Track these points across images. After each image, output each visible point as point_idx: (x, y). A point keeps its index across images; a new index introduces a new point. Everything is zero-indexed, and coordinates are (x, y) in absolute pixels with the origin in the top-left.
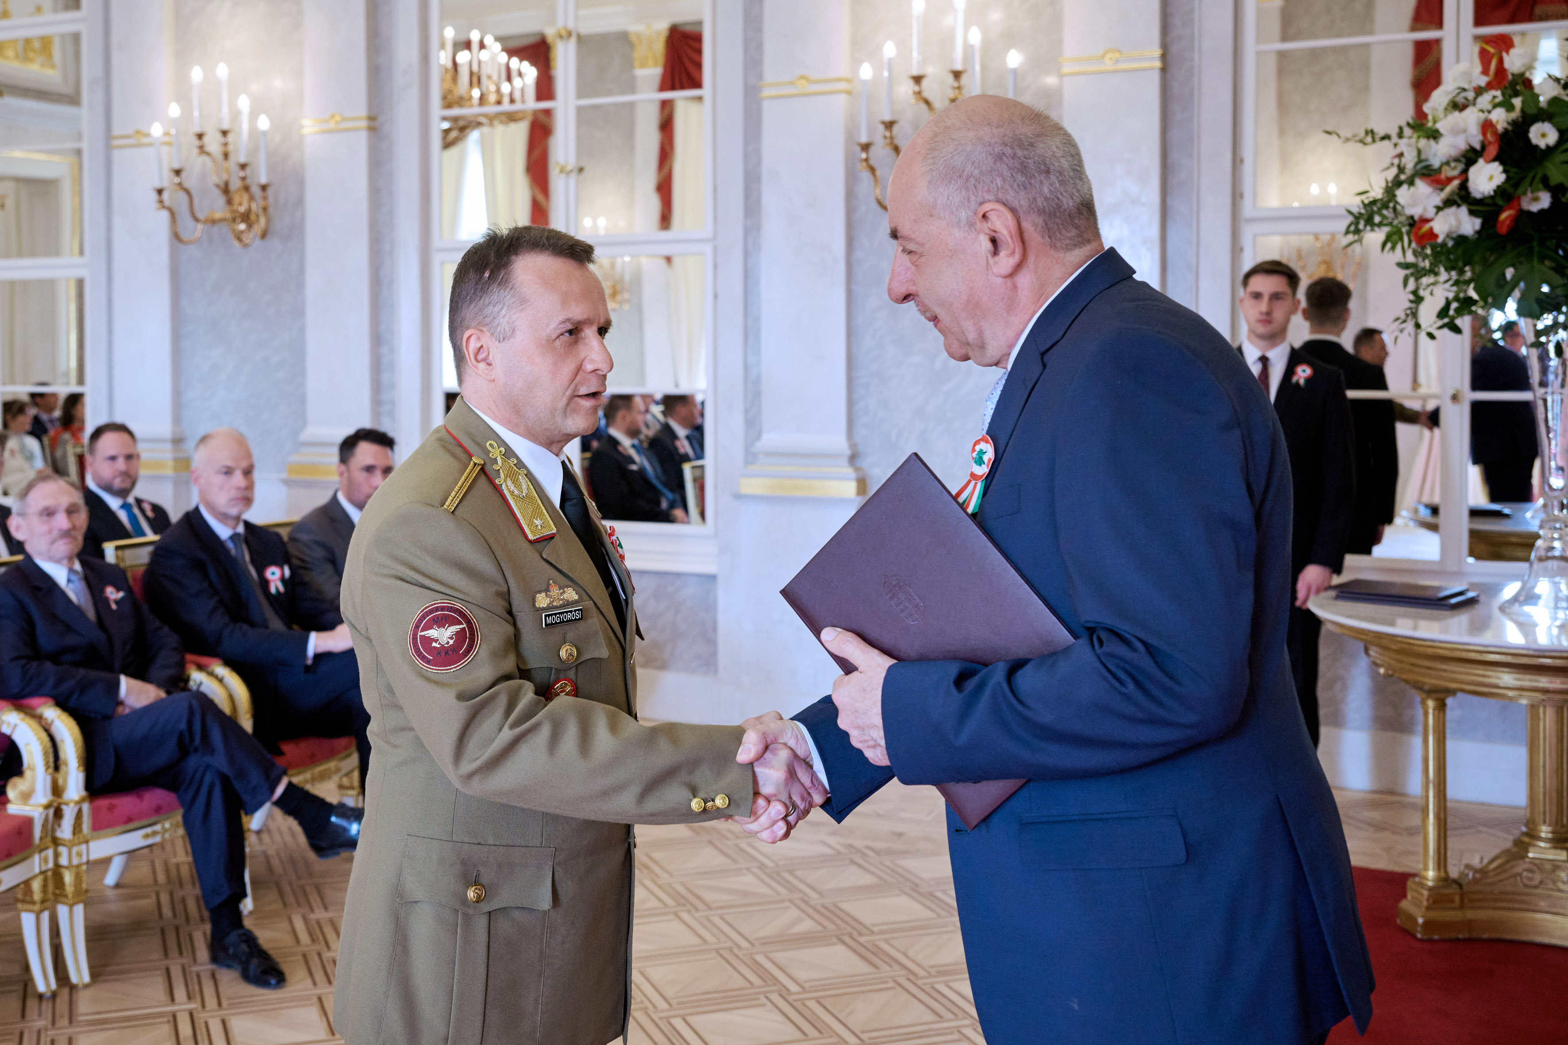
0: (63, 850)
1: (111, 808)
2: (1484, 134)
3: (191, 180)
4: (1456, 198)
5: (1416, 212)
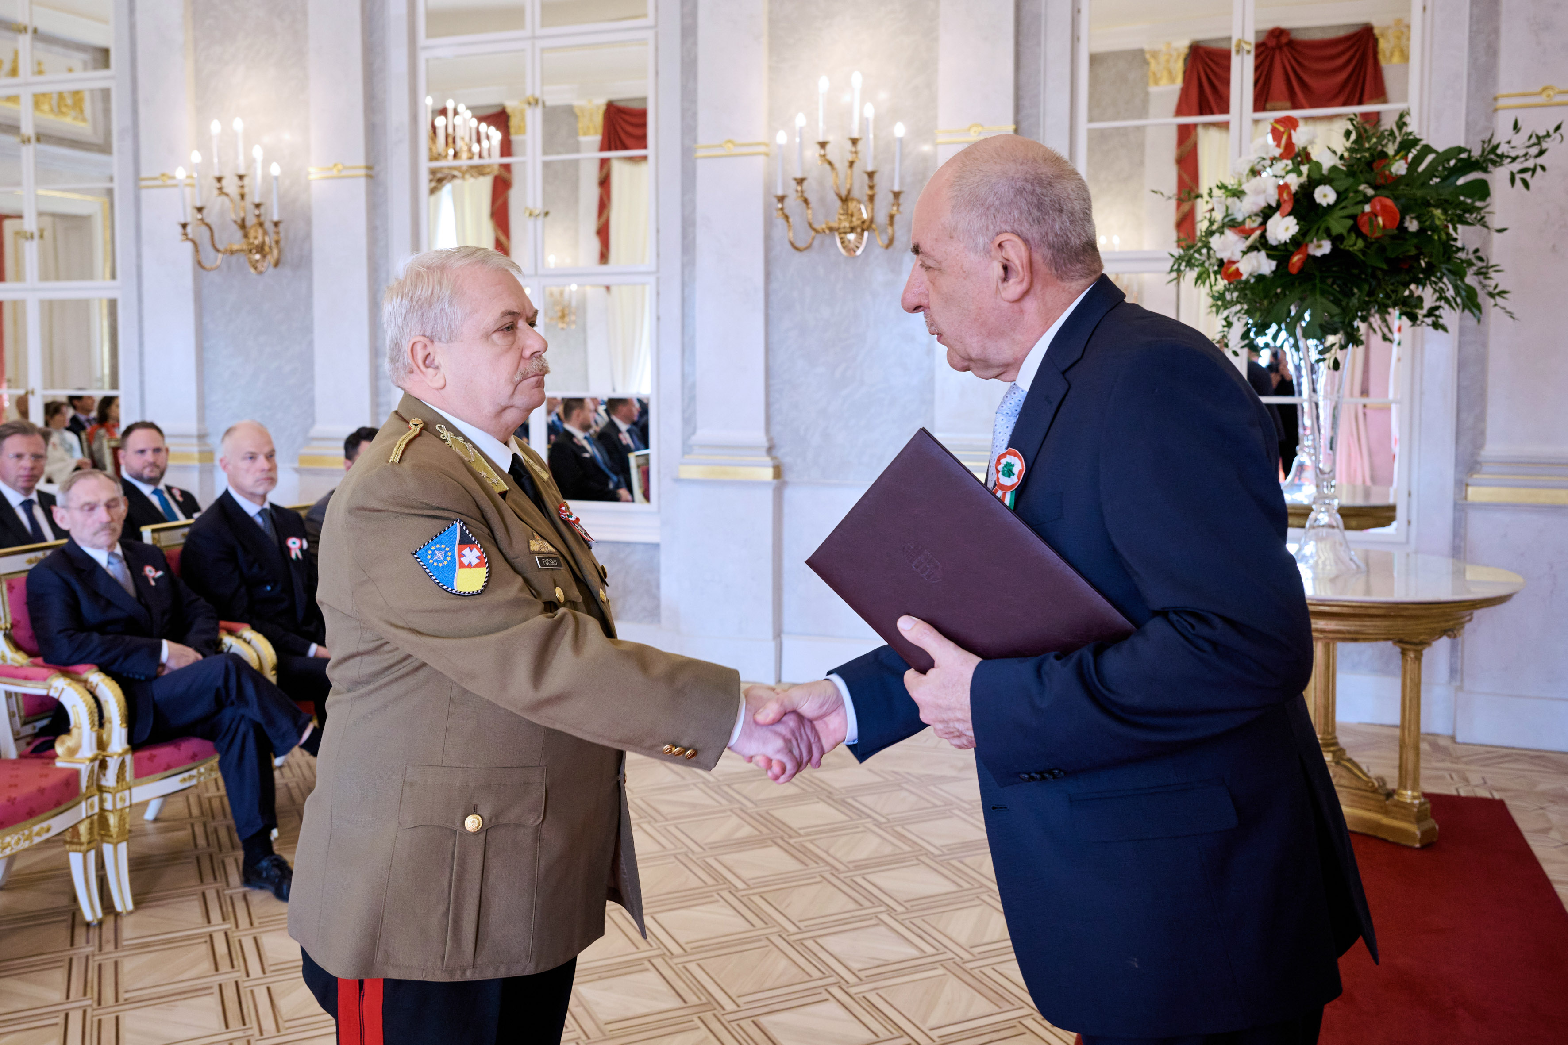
0: (108, 797)
1: (152, 758)
2: (1280, 194)
3: (211, 217)
4: (1258, 244)
5: (1225, 256)
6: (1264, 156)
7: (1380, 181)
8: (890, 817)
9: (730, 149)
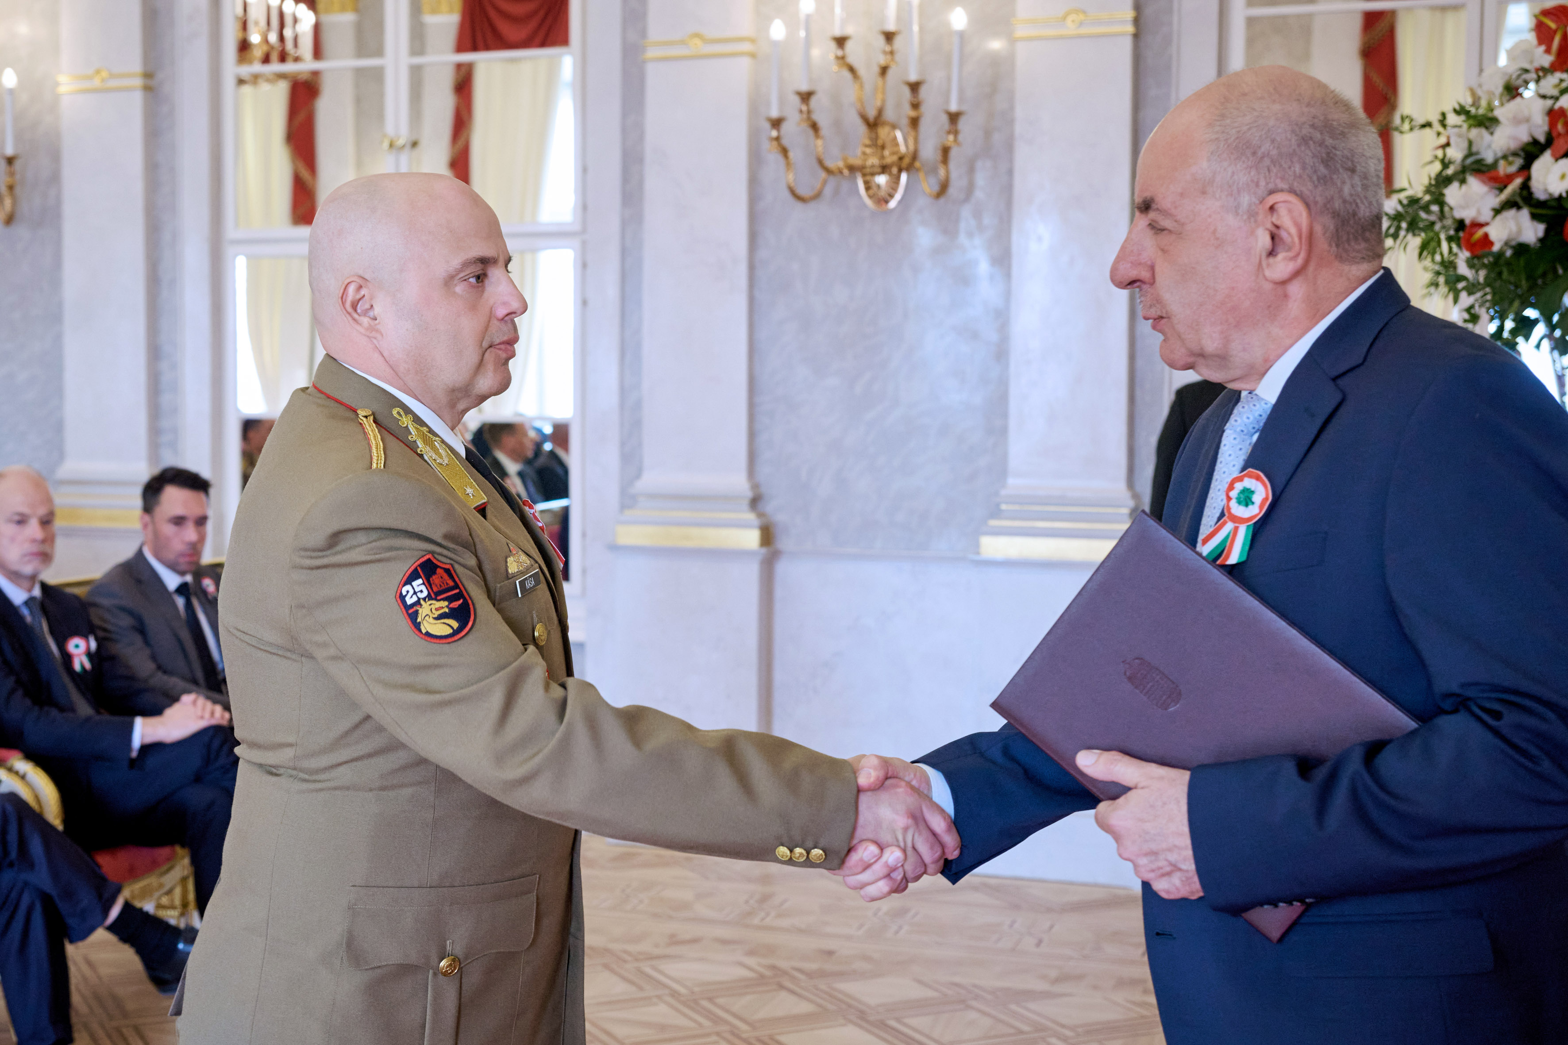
2: (1552, 124)
4: (1519, 199)
5: (1467, 215)
6: (1527, 66)
9: (698, 47)
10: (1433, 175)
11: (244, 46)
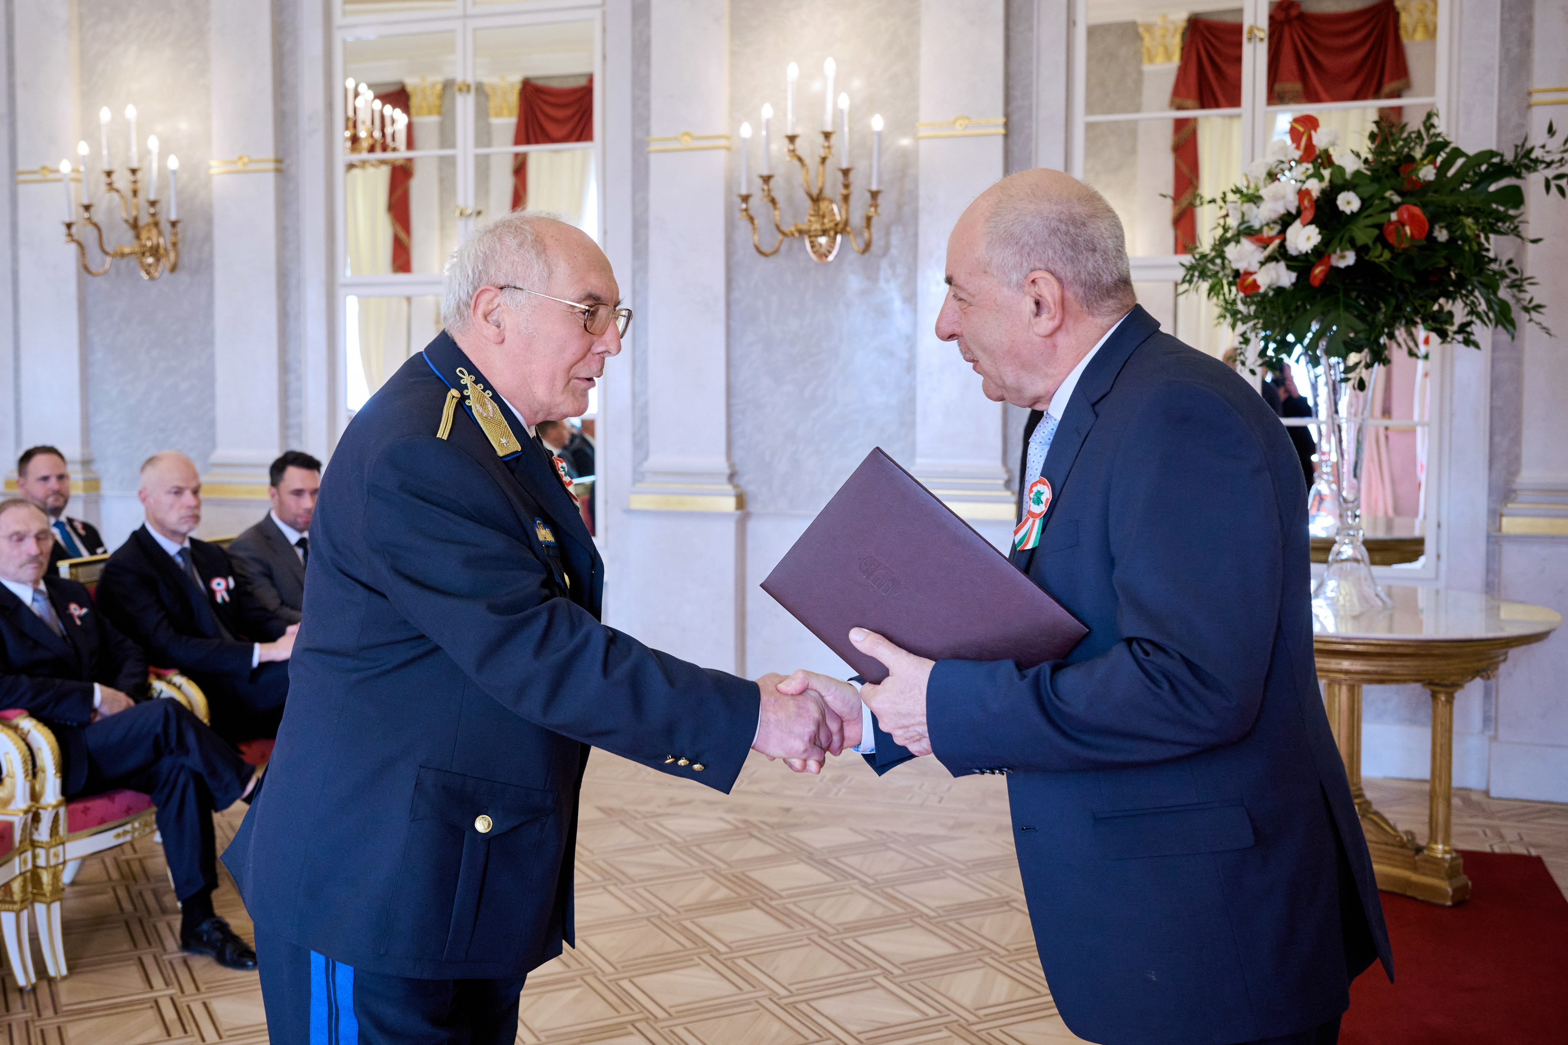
0: (41, 852)
1: (86, 811)
2: (1301, 201)
3: (98, 215)
4: (1277, 255)
5: (1242, 266)
6: (1283, 159)
7: (1407, 187)
8: (879, 878)
9: (687, 142)
10: (1217, 237)
11: (355, 139)
